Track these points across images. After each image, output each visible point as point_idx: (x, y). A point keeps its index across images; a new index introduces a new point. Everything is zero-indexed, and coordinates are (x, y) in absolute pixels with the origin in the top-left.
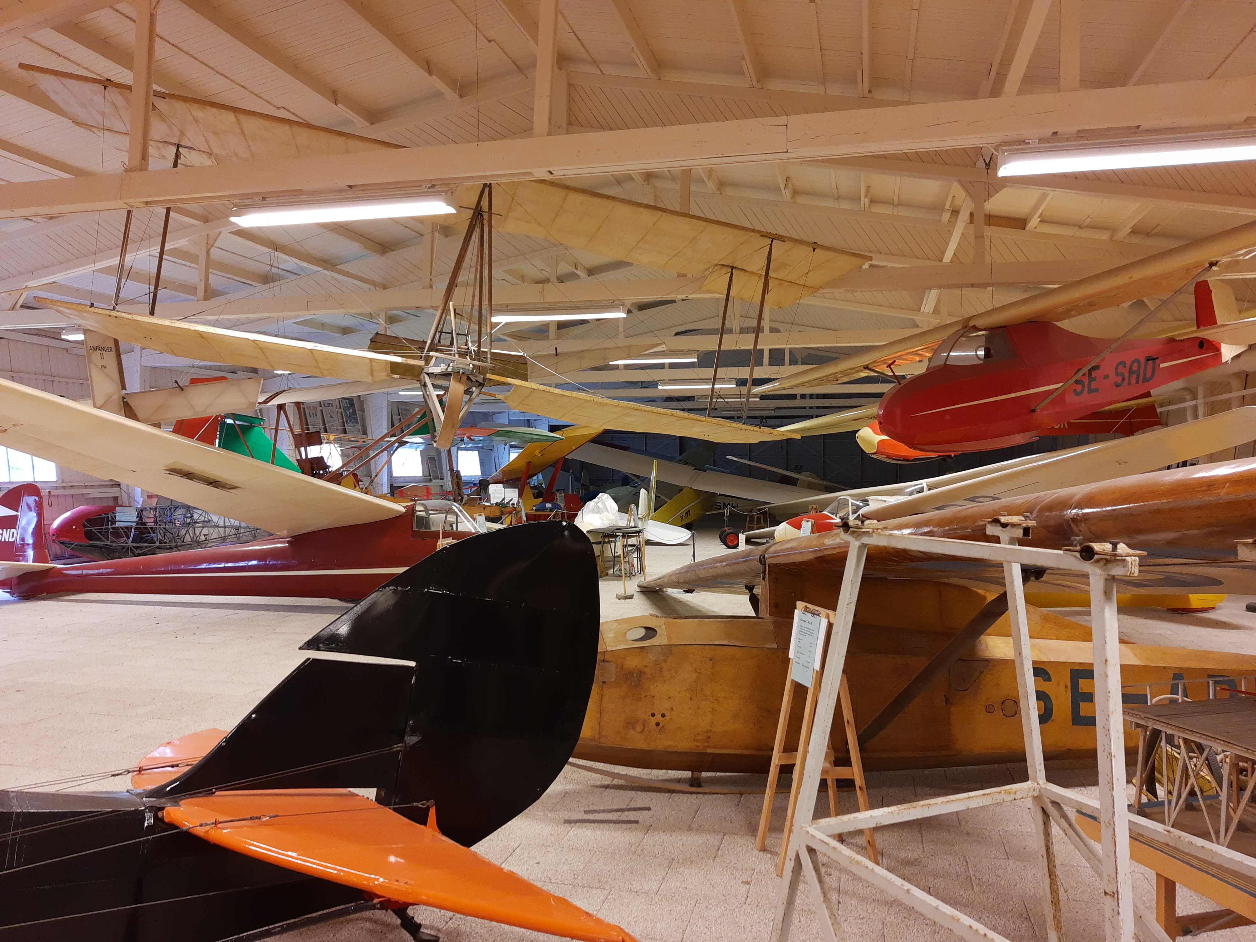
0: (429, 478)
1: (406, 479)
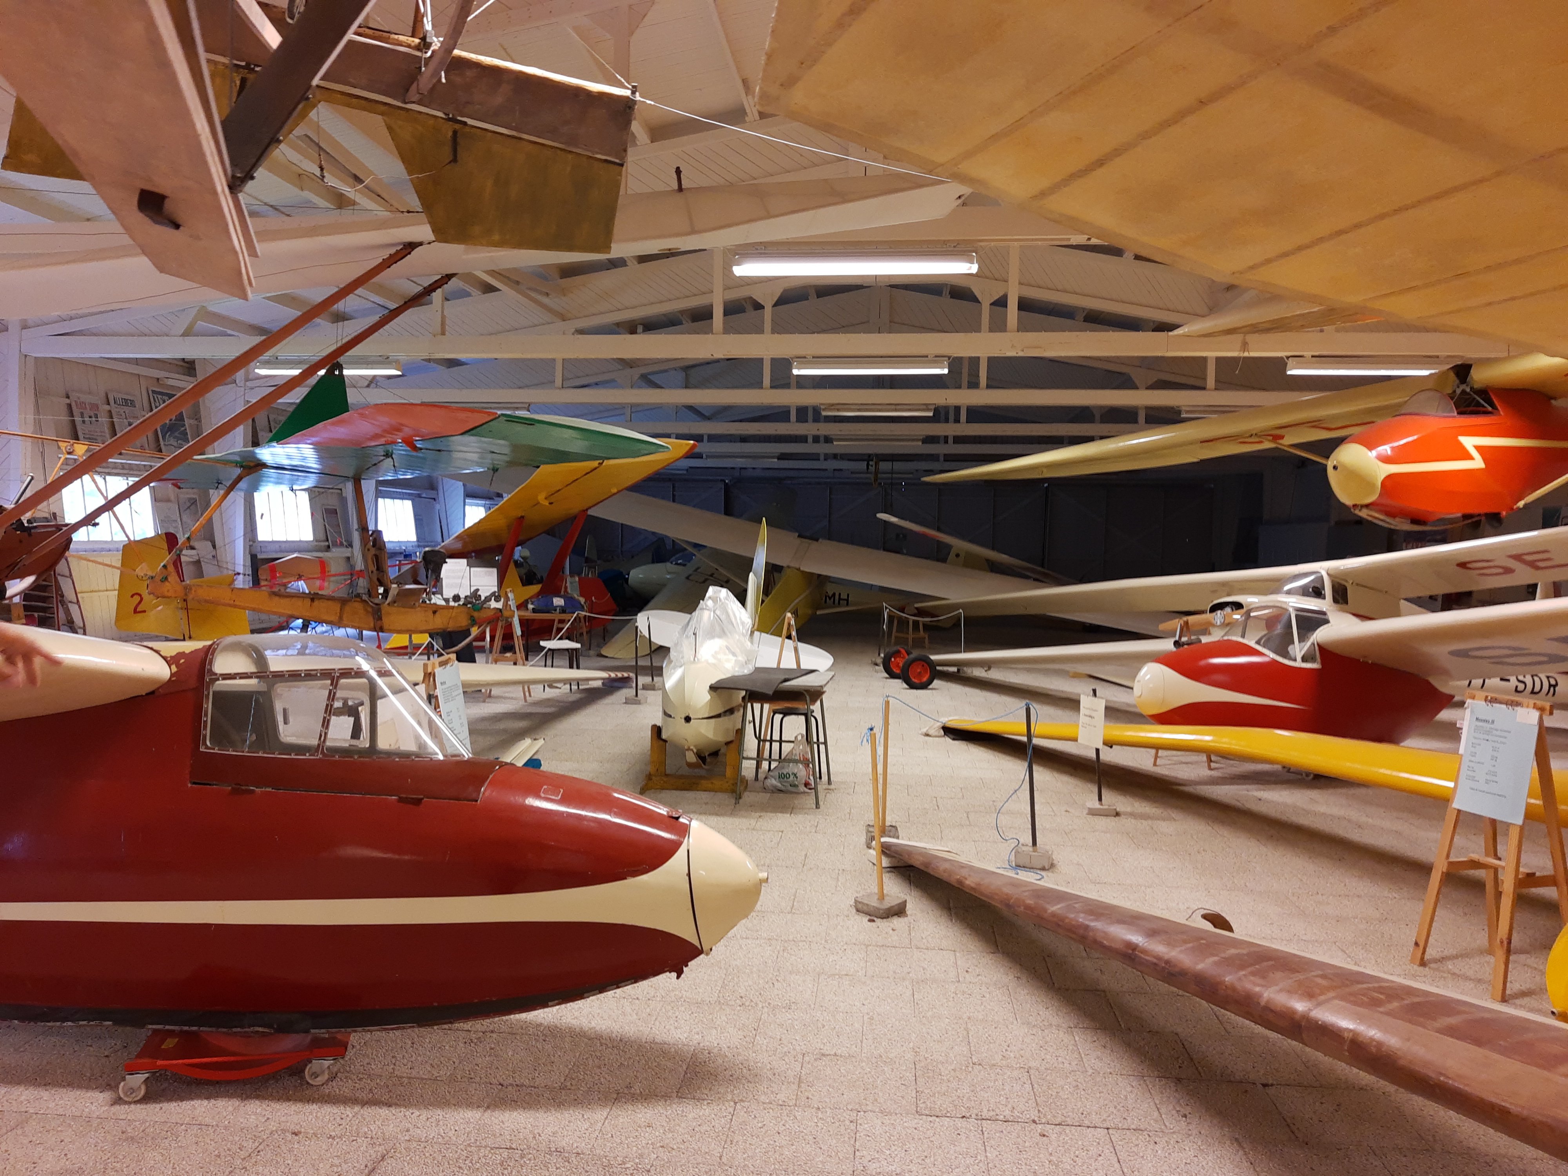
0: (327, 543)
1: (283, 546)
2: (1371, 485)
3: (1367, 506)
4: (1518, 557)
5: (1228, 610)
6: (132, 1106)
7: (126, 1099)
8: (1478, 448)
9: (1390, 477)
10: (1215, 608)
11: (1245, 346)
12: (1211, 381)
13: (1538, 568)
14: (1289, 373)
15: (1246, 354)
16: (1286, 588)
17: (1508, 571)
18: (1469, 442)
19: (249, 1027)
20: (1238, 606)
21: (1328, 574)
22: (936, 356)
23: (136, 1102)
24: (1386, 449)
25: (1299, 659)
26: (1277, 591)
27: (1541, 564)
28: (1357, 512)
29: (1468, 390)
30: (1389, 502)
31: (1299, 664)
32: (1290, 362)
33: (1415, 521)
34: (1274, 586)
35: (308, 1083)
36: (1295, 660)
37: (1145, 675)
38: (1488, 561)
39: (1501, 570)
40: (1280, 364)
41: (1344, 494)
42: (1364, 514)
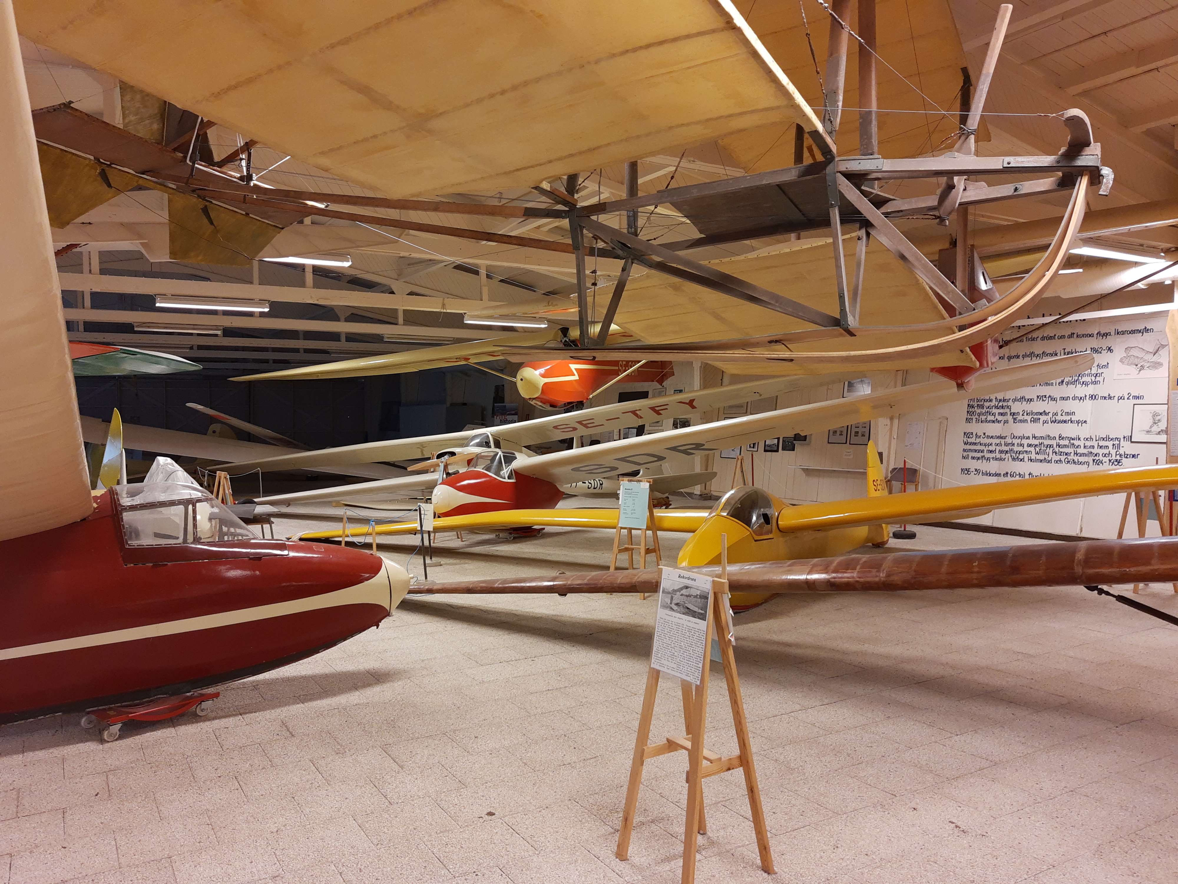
2: (537, 388)
3: (533, 399)
4: (580, 422)
5: (446, 457)
6: (114, 742)
7: (109, 740)
8: (576, 369)
9: (545, 384)
10: (440, 456)
11: (444, 306)
12: (401, 320)
13: (588, 427)
14: (465, 322)
15: (445, 311)
16: (471, 444)
17: (575, 429)
18: (573, 367)
19: (154, 696)
20: (453, 454)
21: (491, 435)
22: (260, 300)
23: (116, 740)
24: (542, 371)
25: (506, 478)
26: (467, 445)
27: (589, 425)
28: (530, 402)
29: (568, 340)
30: (543, 397)
31: (507, 480)
32: (466, 316)
33: (552, 406)
34: (464, 442)
35: (199, 716)
36: (505, 478)
37: (437, 492)
38: (567, 425)
39: (572, 429)
40: (461, 316)
41: (524, 393)
42: (533, 403)
